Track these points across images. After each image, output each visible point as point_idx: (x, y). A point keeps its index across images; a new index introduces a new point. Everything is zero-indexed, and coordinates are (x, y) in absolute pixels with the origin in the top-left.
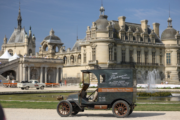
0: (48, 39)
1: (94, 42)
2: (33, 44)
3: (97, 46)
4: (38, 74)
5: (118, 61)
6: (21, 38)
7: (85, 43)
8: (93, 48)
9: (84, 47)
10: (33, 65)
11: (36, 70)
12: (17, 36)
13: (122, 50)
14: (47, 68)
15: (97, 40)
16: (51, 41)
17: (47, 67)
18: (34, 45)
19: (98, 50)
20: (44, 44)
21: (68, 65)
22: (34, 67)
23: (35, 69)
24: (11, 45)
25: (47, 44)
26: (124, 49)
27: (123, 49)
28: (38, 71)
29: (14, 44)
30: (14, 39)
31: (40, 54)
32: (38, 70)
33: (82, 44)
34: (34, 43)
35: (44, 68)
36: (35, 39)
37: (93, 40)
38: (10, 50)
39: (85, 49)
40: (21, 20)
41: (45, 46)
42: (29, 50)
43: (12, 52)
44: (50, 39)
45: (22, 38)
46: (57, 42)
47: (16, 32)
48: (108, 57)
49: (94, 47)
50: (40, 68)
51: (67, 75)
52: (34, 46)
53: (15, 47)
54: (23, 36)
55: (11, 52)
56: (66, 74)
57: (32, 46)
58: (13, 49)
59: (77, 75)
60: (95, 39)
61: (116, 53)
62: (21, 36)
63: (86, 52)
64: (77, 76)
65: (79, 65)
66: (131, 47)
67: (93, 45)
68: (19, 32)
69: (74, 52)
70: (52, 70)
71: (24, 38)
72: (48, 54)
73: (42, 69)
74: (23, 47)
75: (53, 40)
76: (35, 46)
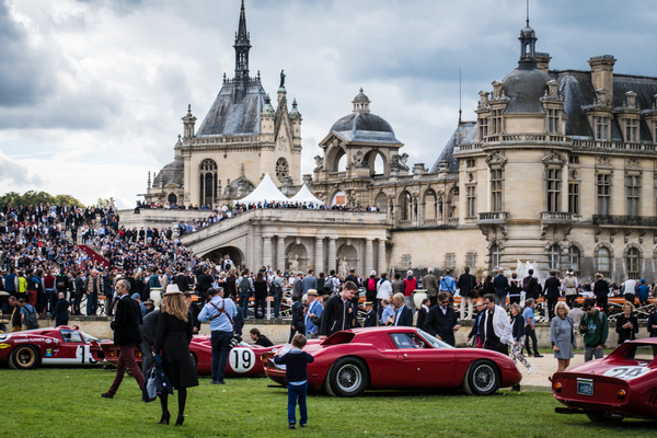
0: (345, 129)
1: (498, 150)
2: (294, 138)
3: (506, 162)
4: (307, 260)
5: (581, 213)
6: (247, 115)
7: (474, 150)
8: (492, 171)
9: (468, 162)
10: (292, 231)
11: (302, 246)
12: (231, 109)
13: (600, 176)
14: (336, 240)
15: (507, 142)
16: (358, 137)
17: (337, 237)
18: (296, 142)
19: (511, 177)
20: (331, 146)
21: (414, 224)
22: (295, 237)
23: (298, 242)
24: (210, 144)
25: (342, 145)
26: (608, 172)
27: (601, 172)
28: (309, 248)
29: (221, 139)
30: (223, 120)
31: (317, 181)
32: (307, 247)
33: (463, 152)
34: (296, 135)
35: (327, 240)
36: (301, 120)
37: (493, 143)
38: (206, 160)
39: (470, 169)
40: (249, 47)
41: (336, 151)
42: (278, 164)
43: (216, 168)
44: (354, 128)
45: (253, 115)
46: (379, 139)
47: (229, 93)
48: (546, 200)
49: (498, 167)
50: (314, 240)
51: (412, 260)
52: (295, 146)
53: (226, 149)
54: (254, 110)
55: (209, 171)
56: (406, 258)
57: (287, 144)
58: (217, 157)
59: (444, 259)
60: (501, 138)
61: (576, 185)
62: (249, 109)
63: (474, 181)
64: (445, 262)
65: (453, 224)
66: (632, 163)
67: (494, 161)
68: (240, 95)
69: (435, 179)
70: (351, 246)
71: (258, 117)
72: (344, 183)
73: (320, 244)
74: (257, 153)
75: (365, 132)
76: (300, 146)
